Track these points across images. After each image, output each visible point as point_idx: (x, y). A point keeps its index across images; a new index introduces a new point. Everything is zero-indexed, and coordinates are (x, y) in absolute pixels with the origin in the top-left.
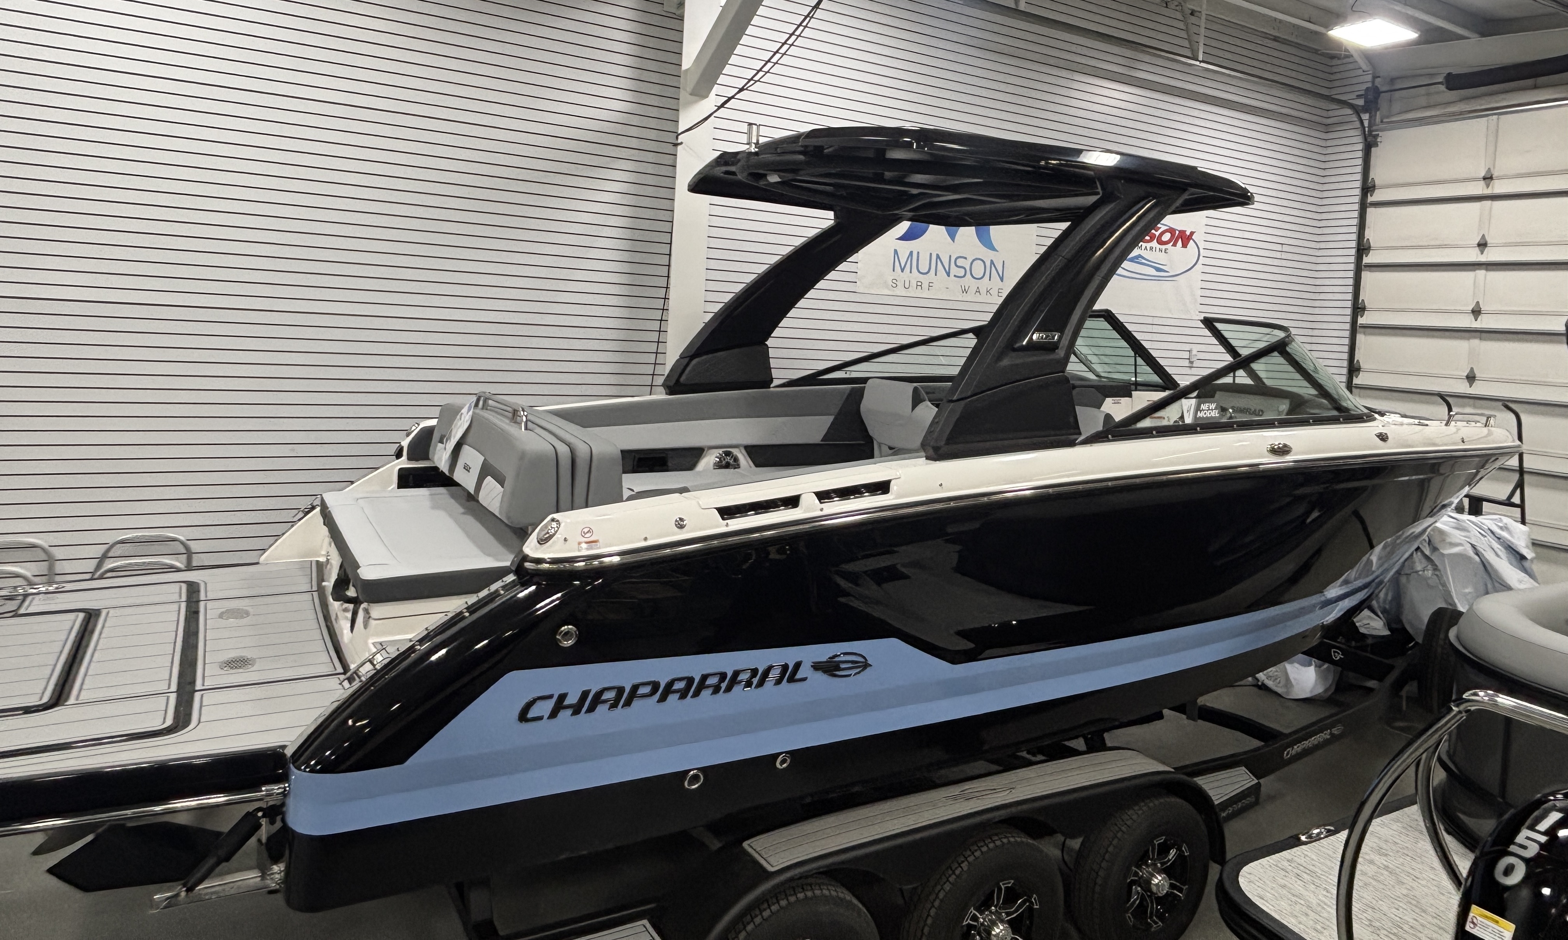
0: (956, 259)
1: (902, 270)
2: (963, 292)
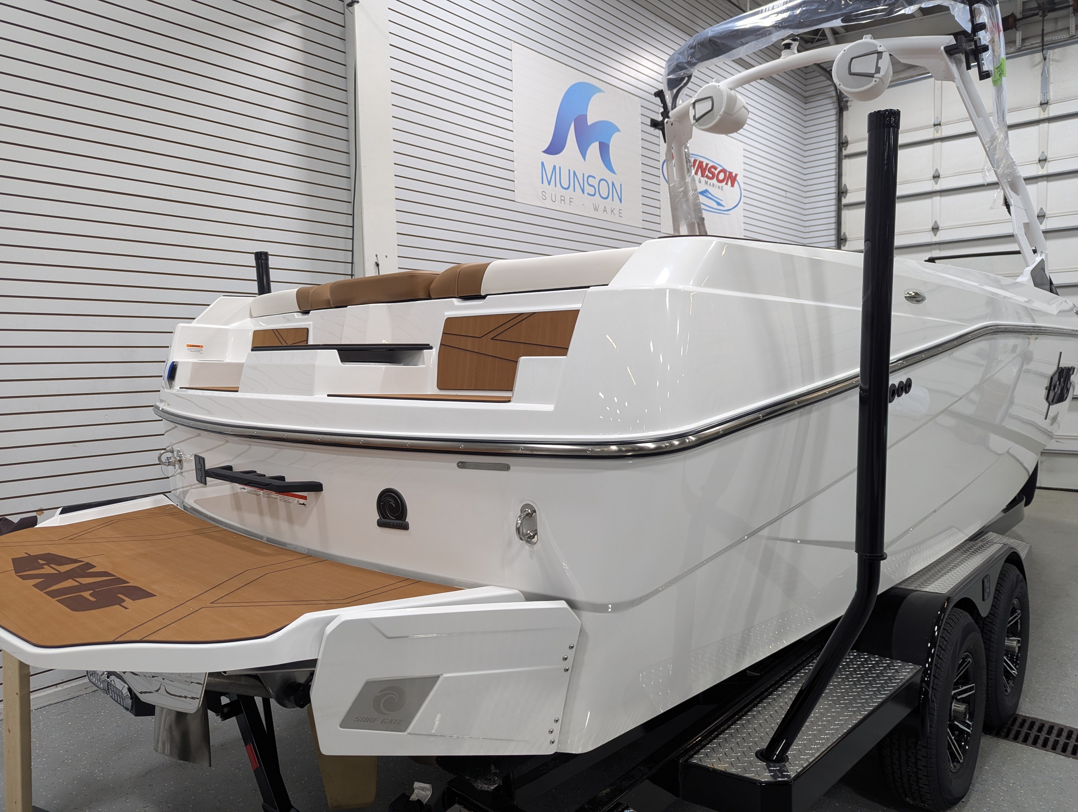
0: (589, 176)
1: (549, 183)
2: (595, 210)
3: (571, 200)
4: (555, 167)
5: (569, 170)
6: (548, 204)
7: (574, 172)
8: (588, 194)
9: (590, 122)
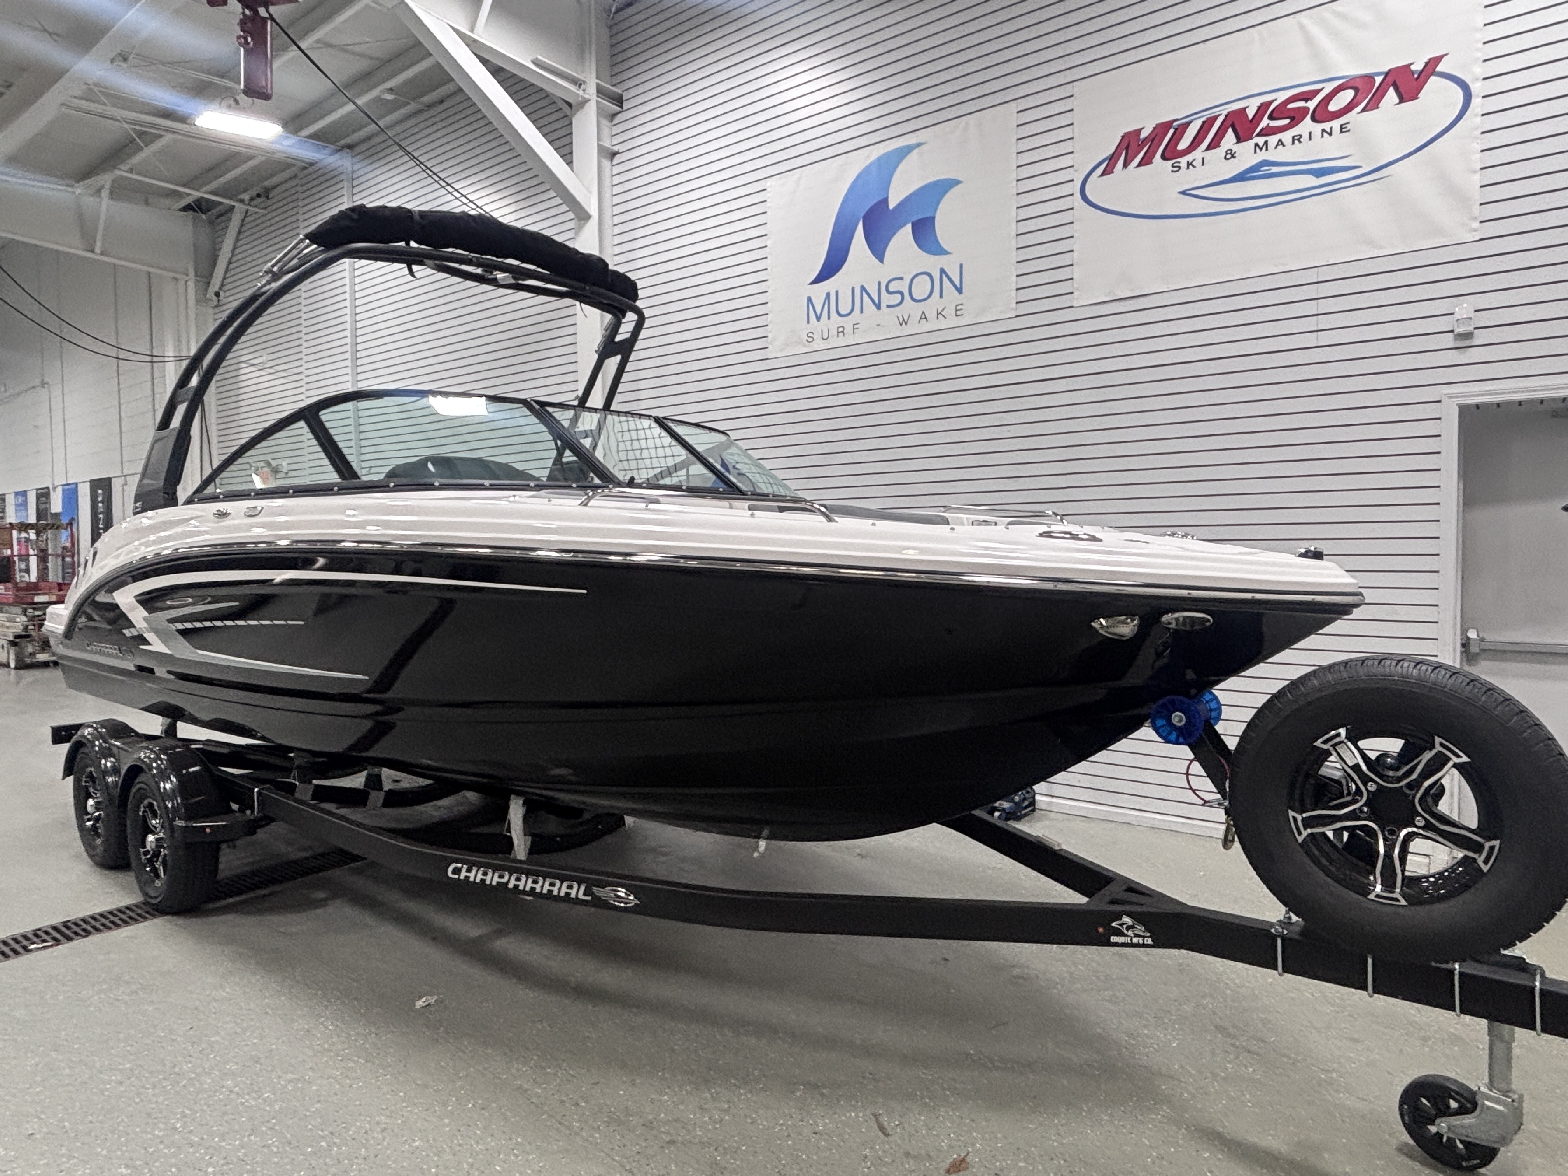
0: (888, 284)
1: (818, 319)
2: (901, 325)
3: (856, 326)
4: (828, 295)
5: (853, 289)
6: (819, 344)
7: (863, 288)
8: (888, 306)
9: (892, 205)
